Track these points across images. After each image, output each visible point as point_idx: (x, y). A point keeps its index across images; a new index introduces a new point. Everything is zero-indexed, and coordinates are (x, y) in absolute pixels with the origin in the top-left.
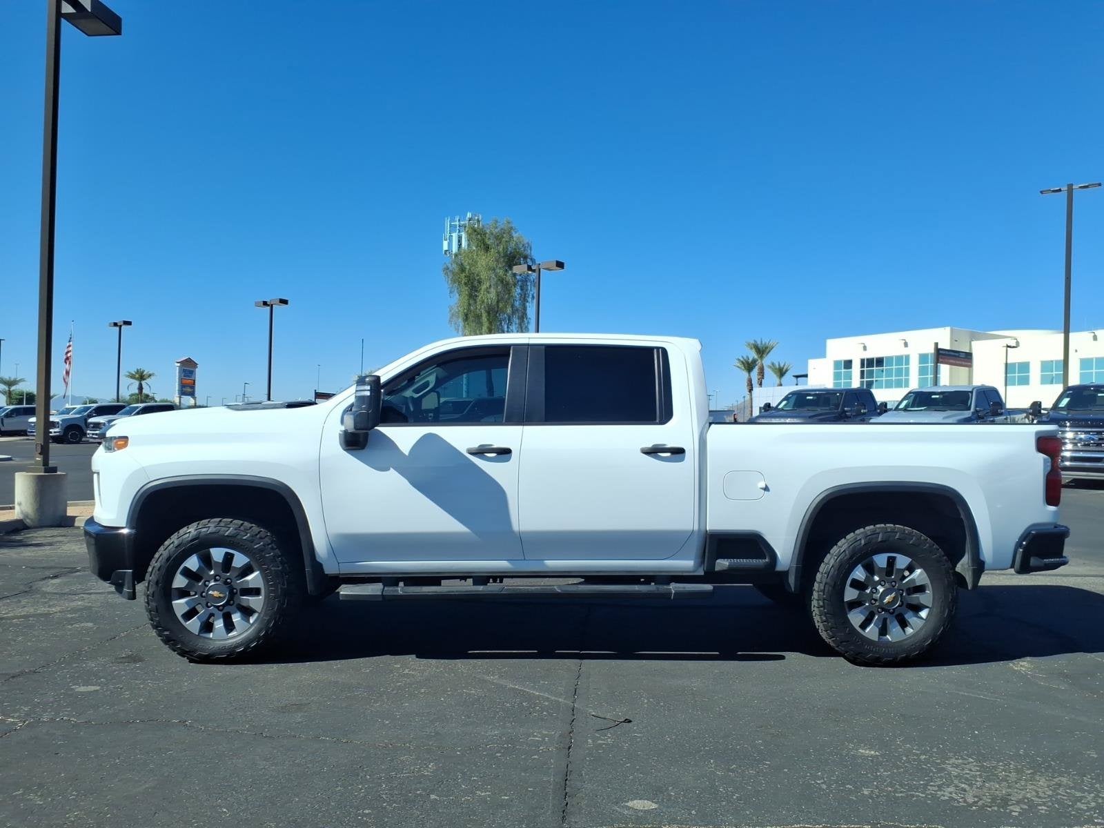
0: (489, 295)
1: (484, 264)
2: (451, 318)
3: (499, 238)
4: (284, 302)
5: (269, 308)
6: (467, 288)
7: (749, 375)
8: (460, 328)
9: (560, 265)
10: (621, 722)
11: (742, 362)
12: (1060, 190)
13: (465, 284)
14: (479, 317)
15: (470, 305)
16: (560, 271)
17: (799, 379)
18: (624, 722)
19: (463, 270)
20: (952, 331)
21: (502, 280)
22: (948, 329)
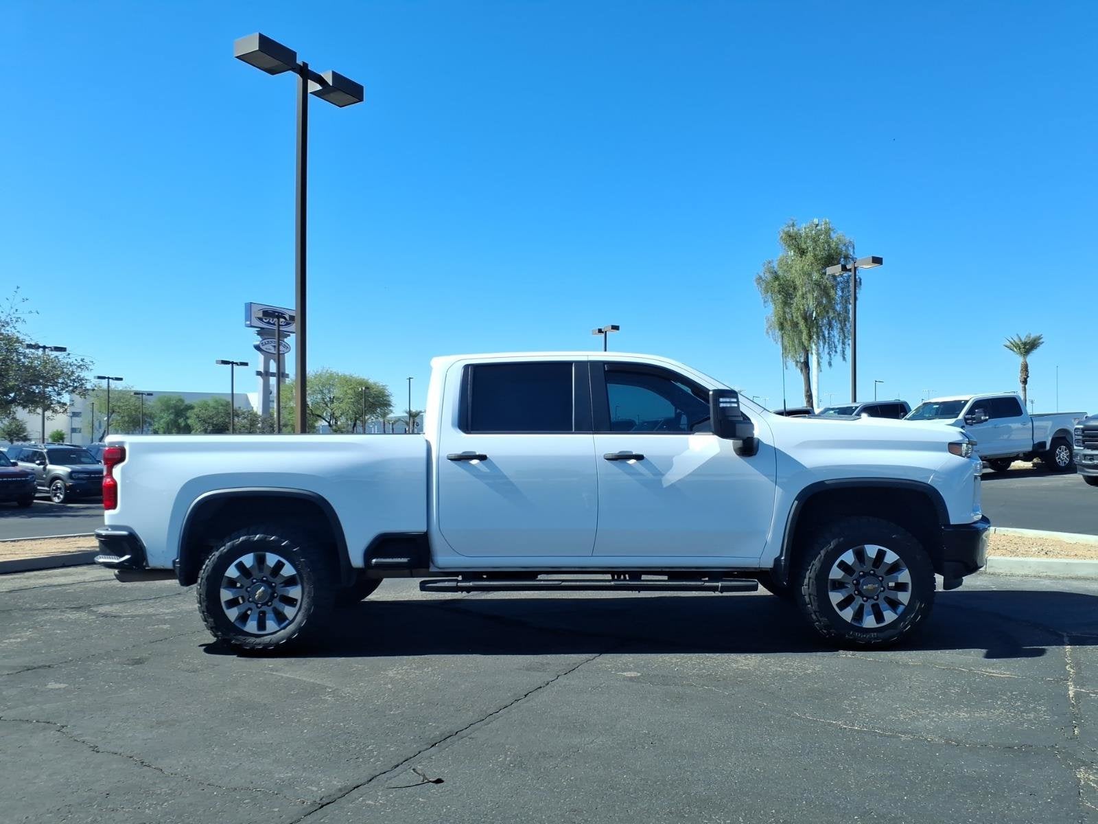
0: (805, 301)
1: (798, 269)
3: (815, 241)
4: (615, 328)
5: (603, 335)
6: (780, 296)
9: (876, 260)
10: (430, 782)
13: (779, 292)
14: (795, 325)
15: (784, 312)
18: (433, 782)
19: (777, 278)
21: (818, 284)
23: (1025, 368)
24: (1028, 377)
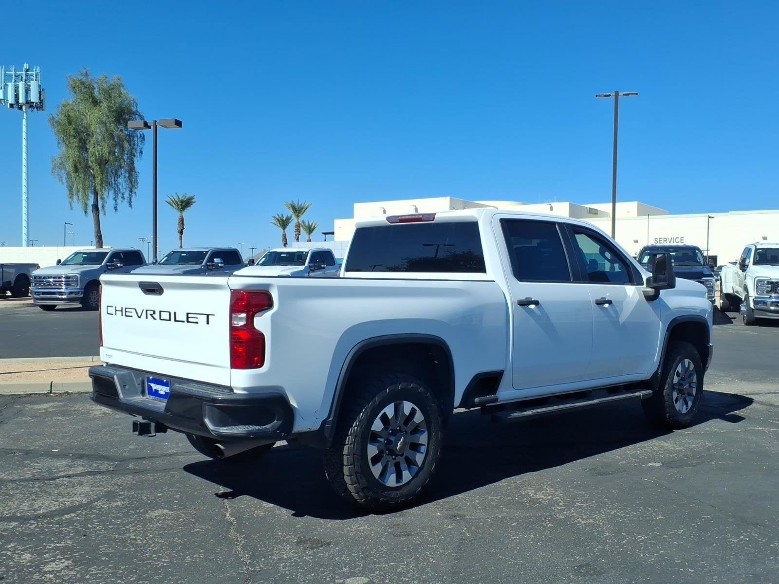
0: (98, 148)
2: (54, 169)
6: (76, 140)
7: (284, 231)
8: (64, 179)
9: (178, 123)
11: (278, 220)
12: (610, 95)
13: (73, 136)
15: (80, 156)
16: (178, 129)
17: (327, 235)
19: (71, 122)
20: (451, 200)
22: (448, 198)
23: (182, 221)
24: (184, 228)
